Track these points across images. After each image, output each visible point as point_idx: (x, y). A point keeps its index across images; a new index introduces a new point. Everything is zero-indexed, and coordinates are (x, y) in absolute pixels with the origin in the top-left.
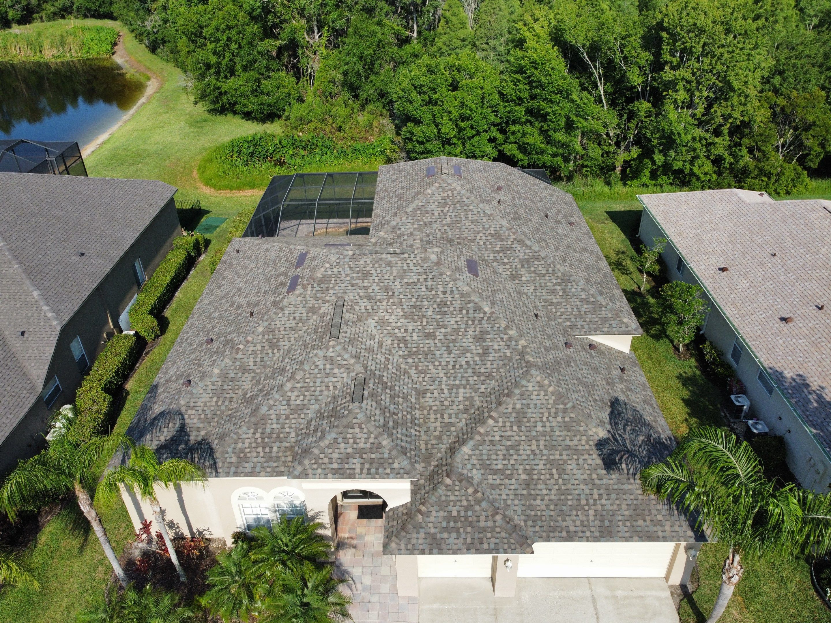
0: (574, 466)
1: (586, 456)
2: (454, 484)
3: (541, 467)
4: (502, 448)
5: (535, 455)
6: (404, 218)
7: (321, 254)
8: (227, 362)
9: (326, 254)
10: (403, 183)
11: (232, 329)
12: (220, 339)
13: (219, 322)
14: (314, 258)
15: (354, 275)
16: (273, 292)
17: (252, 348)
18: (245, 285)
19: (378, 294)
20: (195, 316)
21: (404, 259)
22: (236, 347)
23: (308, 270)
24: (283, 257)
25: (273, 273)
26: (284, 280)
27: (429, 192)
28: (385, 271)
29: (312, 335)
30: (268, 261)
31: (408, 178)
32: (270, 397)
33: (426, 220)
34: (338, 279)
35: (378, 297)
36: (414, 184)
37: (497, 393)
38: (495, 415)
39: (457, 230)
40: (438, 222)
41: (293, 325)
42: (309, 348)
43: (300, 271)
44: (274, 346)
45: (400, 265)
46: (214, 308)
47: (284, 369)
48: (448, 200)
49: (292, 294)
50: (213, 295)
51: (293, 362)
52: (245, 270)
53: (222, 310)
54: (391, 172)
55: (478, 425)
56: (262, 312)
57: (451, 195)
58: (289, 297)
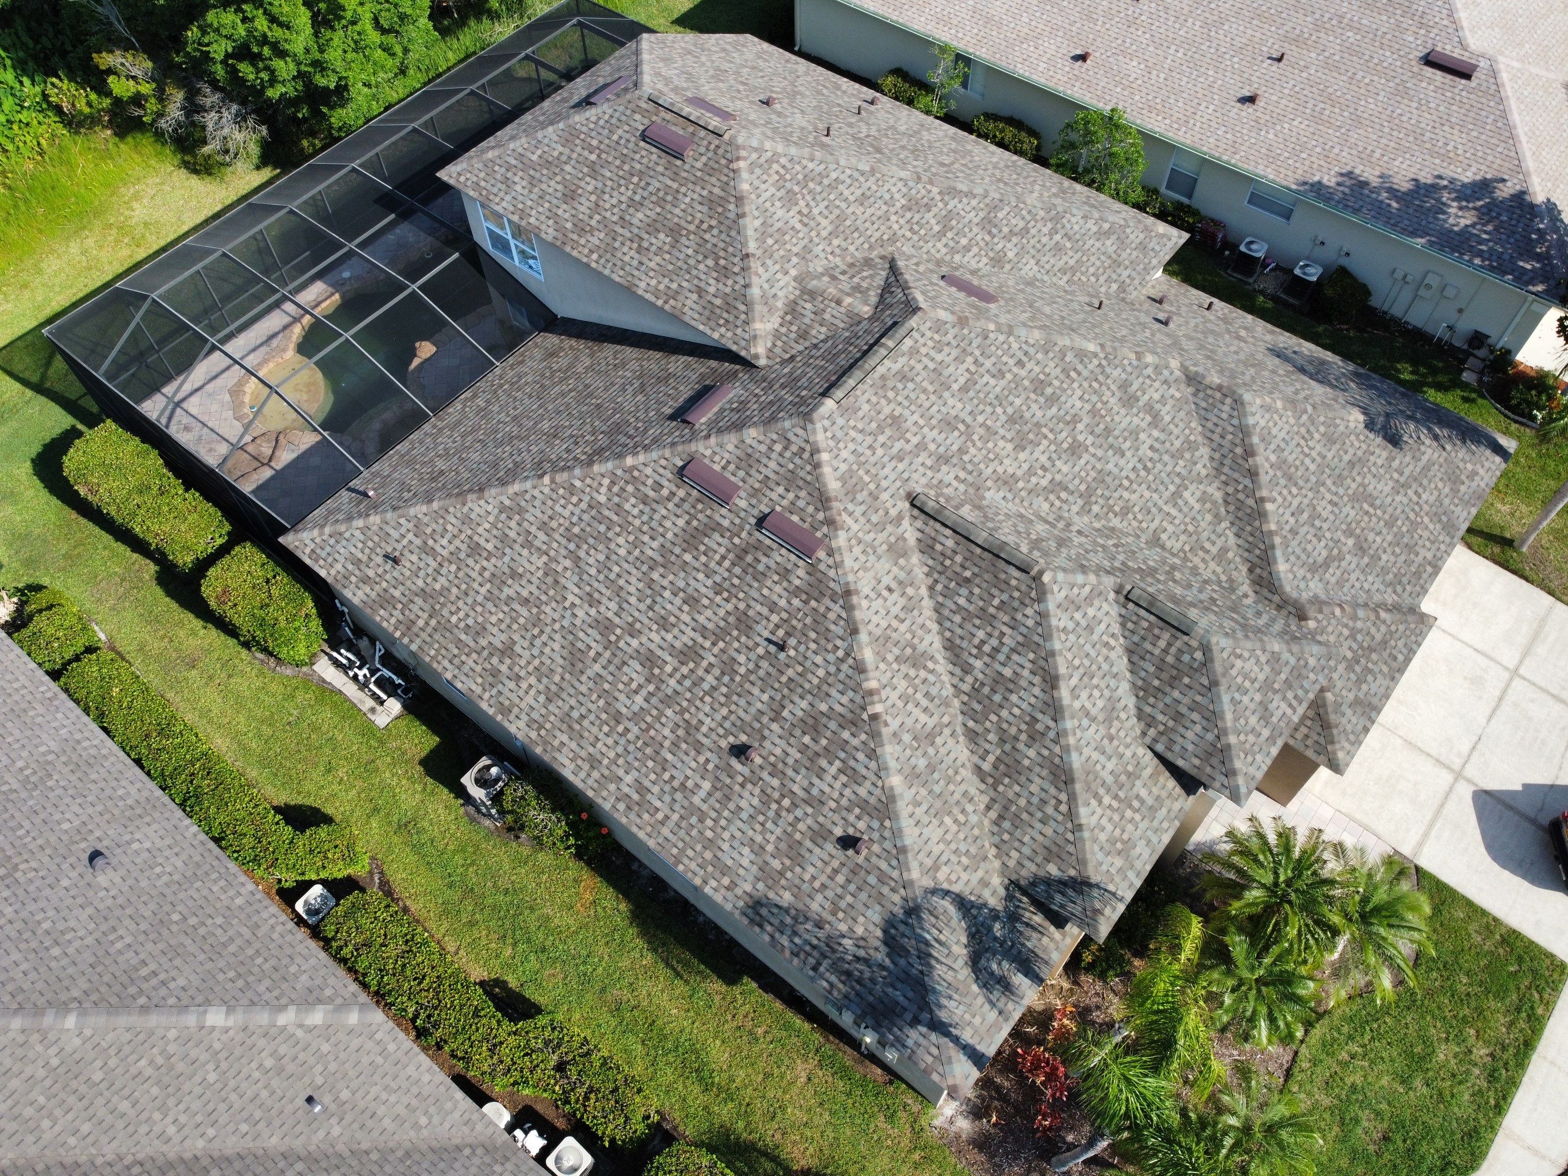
0: (1374, 481)
1: (1372, 458)
2: (1318, 621)
3: (1352, 513)
4: (1306, 528)
5: (1336, 504)
6: (761, 270)
7: (755, 444)
8: (889, 751)
9: (775, 437)
10: (615, 194)
11: (765, 697)
12: (766, 733)
13: (683, 711)
14: (747, 460)
15: (882, 439)
16: (749, 578)
17: (894, 696)
18: (602, 609)
19: (949, 442)
20: (556, 743)
21: (913, 352)
22: (865, 717)
23: (781, 490)
24: (616, 499)
25: (655, 545)
26: (736, 540)
27: (745, 187)
28: (913, 396)
29: (964, 591)
30: (576, 530)
31: (608, 174)
32: (1052, 734)
33: (795, 250)
34: (867, 466)
35: (955, 448)
36: (657, 185)
37: (1227, 462)
38: (1264, 493)
39: (856, 235)
40: (816, 240)
41: (902, 602)
42: (1001, 615)
43: (754, 501)
44: (917, 660)
45: (919, 367)
46: (594, 697)
47: (999, 679)
48: (788, 185)
49: (830, 554)
50: (519, 678)
51: (1001, 657)
52: (524, 582)
53: (634, 686)
54: (517, 179)
55: (1257, 523)
56: (800, 626)
57: (782, 171)
58: (830, 561)
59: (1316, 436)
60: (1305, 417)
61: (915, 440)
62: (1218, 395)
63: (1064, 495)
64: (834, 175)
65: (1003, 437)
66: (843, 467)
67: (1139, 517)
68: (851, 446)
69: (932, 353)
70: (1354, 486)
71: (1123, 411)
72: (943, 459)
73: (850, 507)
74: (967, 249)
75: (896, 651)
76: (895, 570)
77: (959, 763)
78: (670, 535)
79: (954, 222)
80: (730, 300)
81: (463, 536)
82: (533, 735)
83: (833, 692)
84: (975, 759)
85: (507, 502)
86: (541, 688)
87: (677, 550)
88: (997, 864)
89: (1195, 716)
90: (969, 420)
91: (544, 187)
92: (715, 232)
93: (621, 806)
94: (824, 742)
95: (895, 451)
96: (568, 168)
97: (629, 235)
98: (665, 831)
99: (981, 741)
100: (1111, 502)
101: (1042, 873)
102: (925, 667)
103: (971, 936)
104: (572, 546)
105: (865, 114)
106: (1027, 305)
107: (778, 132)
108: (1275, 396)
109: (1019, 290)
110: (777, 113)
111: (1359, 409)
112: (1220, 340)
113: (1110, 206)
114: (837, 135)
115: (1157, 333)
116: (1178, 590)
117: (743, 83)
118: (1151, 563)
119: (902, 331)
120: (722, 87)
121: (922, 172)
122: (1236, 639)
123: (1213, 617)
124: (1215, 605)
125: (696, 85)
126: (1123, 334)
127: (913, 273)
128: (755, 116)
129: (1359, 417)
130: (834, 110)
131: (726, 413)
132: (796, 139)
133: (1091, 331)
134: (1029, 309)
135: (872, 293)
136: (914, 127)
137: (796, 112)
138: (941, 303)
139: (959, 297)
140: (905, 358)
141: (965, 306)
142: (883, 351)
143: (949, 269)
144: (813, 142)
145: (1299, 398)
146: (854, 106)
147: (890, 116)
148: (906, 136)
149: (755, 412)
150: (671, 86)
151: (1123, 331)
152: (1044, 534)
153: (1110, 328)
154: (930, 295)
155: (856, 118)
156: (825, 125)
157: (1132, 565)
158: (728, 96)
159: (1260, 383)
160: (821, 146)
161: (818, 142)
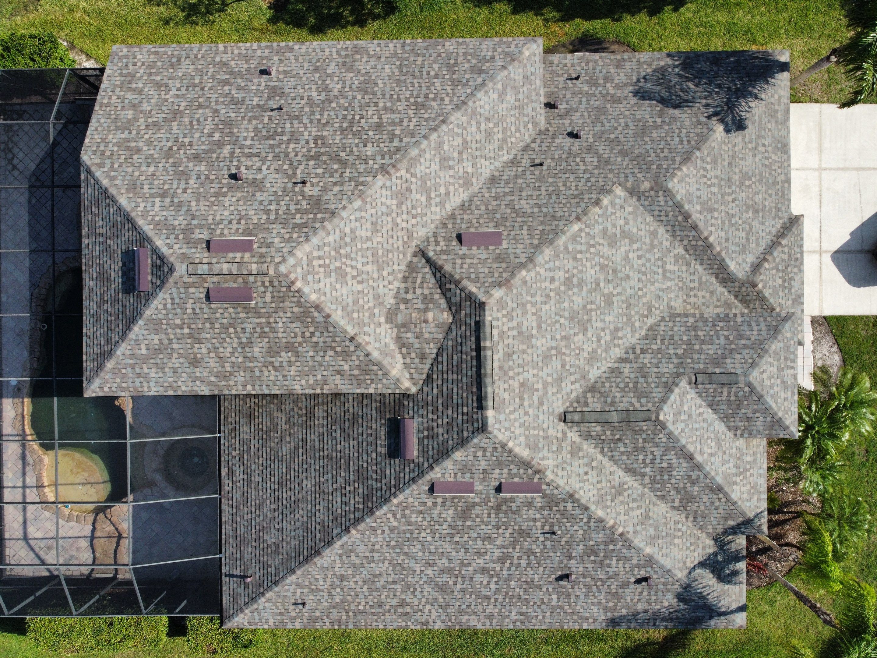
6: (367, 339)
7: (463, 459)
8: (637, 542)
9: (473, 450)
10: (225, 345)
11: (559, 554)
12: (569, 566)
13: (519, 579)
14: (465, 468)
15: (526, 403)
16: (511, 515)
17: (622, 518)
18: (440, 565)
19: (554, 367)
20: (464, 621)
21: (502, 335)
22: (616, 536)
23: (497, 471)
24: (404, 520)
25: (445, 527)
26: (490, 504)
27: (313, 297)
28: (521, 362)
29: (620, 445)
30: (393, 543)
31: (208, 336)
32: (702, 477)
33: (371, 304)
34: (531, 426)
35: (559, 367)
36: (250, 326)
37: (677, 228)
38: (706, 234)
39: (390, 255)
40: (375, 285)
41: (594, 473)
42: (646, 444)
43: (486, 483)
44: (619, 490)
45: (510, 341)
46: (468, 596)
47: (662, 471)
48: (332, 267)
49: (548, 484)
50: (420, 610)
51: (658, 461)
52: (385, 576)
53: (485, 583)
54: (146, 371)
55: (709, 252)
56: (555, 520)
57: (321, 262)
58: (551, 487)
59: (709, 167)
60: (698, 162)
61: (540, 386)
62: (653, 193)
63: (620, 334)
64: (348, 230)
65: (575, 334)
66: (522, 439)
67: (657, 305)
68: (517, 424)
69: (510, 325)
70: (737, 177)
71: (614, 251)
72: (559, 380)
73: (541, 455)
74: (447, 193)
75: (609, 497)
76: (581, 461)
77: (664, 513)
78: (449, 519)
79: (428, 183)
80: (364, 368)
81: (329, 576)
82: (449, 624)
83: (593, 536)
84: (669, 505)
85: (340, 551)
86: (436, 607)
87: (460, 523)
88: (704, 535)
89: (757, 415)
90: (554, 344)
91: (170, 365)
92: (318, 334)
93: (518, 624)
94: (602, 555)
95: (536, 402)
96: (175, 346)
97: (260, 364)
98: (547, 620)
99: (668, 497)
100: (641, 312)
101: (726, 527)
102: (625, 490)
103: (713, 572)
104: (398, 550)
105: (282, 102)
106: (514, 215)
107: (283, 221)
108: (677, 162)
109: (496, 198)
110: (254, 185)
111: (715, 119)
112: (610, 117)
113: (483, 54)
114: (306, 171)
115: (584, 156)
116: (711, 350)
117: (196, 158)
118: (685, 338)
119: (488, 330)
120: (196, 186)
121: (383, 161)
122: (757, 364)
123: (738, 356)
124: (731, 342)
125: (185, 208)
126: (574, 184)
127: (445, 257)
128: (253, 212)
129: (720, 128)
130: (266, 121)
131: (426, 442)
132: (298, 216)
133: (561, 205)
134: (519, 219)
135: (437, 296)
136: (316, 79)
137: (259, 164)
138: (486, 280)
139: (484, 256)
140: (501, 344)
141: (495, 265)
142: (489, 353)
143: (451, 221)
144: (309, 207)
145: (687, 146)
146: (266, 95)
147: (292, 79)
148: (327, 105)
149: (446, 436)
150: (181, 237)
151: (571, 180)
152: (632, 375)
153: (565, 185)
154: (473, 276)
155: (285, 117)
156: (288, 162)
157: (680, 352)
158: (213, 199)
159: (662, 155)
160: (317, 206)
161: (311, 202)
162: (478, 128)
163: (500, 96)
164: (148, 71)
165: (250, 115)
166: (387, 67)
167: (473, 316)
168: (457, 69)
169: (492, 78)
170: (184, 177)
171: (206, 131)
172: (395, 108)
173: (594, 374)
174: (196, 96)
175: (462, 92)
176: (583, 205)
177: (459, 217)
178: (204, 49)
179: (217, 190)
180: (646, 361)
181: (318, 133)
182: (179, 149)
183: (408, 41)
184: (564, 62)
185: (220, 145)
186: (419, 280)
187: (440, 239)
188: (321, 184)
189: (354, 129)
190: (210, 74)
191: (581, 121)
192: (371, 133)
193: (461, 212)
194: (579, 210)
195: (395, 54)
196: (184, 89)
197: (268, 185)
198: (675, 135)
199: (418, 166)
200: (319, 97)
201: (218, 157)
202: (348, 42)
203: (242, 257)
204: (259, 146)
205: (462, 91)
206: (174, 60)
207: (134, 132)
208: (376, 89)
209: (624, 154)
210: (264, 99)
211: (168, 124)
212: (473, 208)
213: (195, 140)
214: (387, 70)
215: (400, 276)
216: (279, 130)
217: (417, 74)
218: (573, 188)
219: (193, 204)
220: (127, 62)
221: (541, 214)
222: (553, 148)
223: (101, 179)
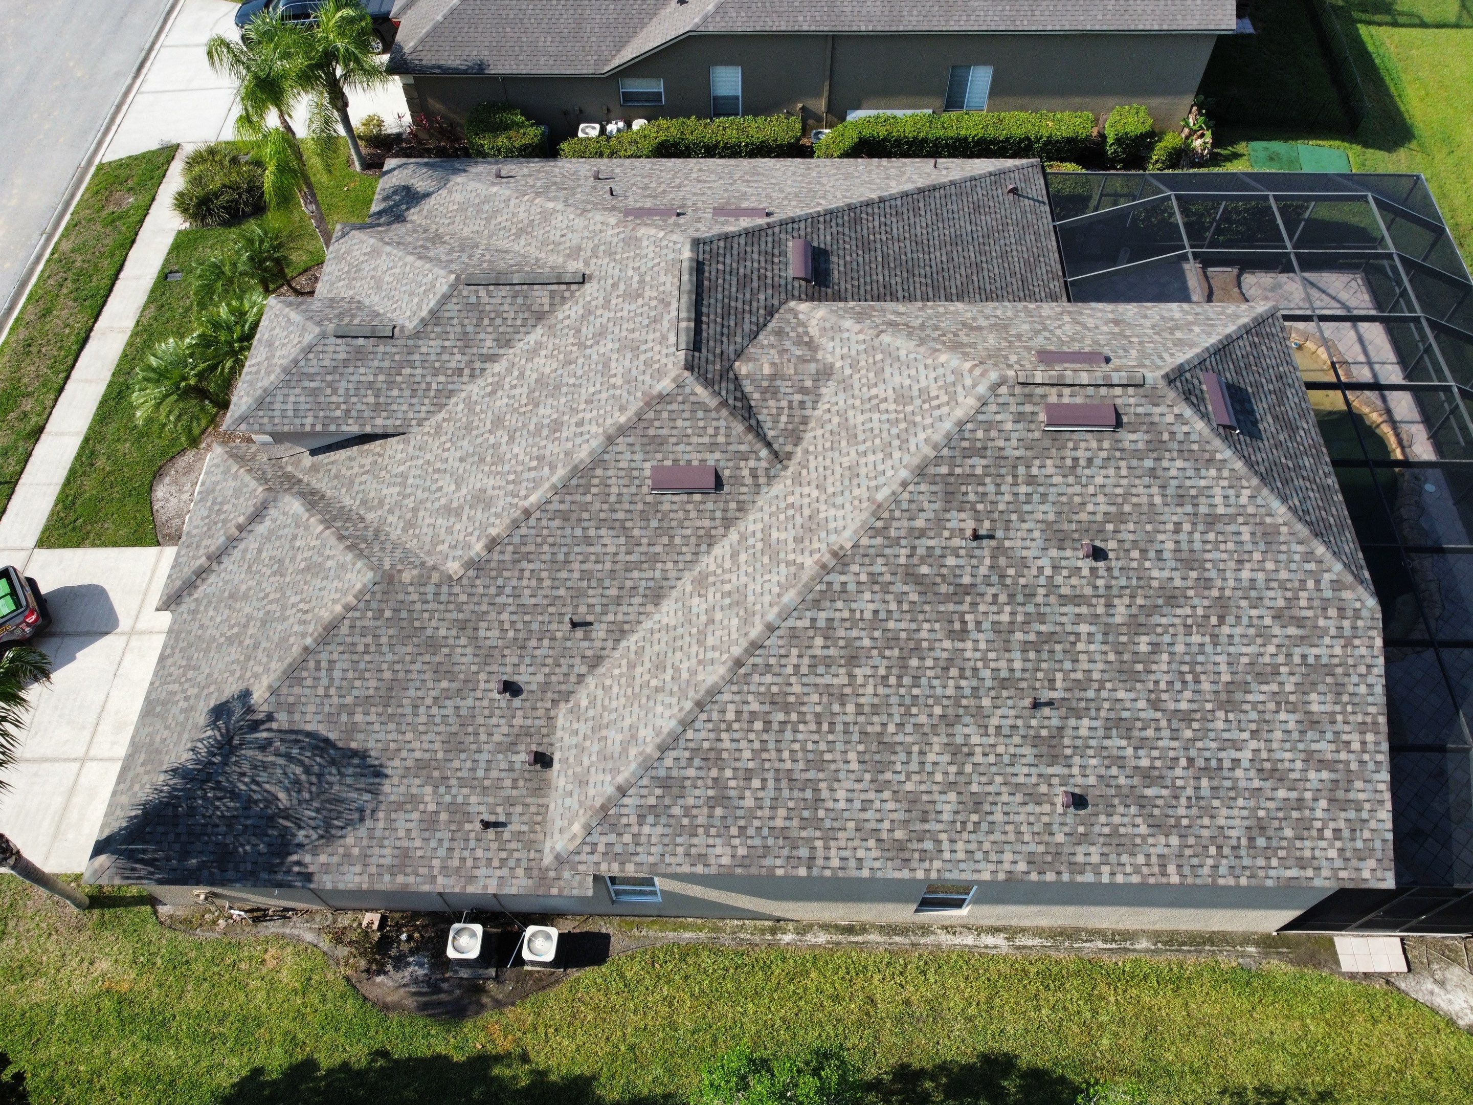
6: (861, 337)
7: (726, 228)
9: (712, 231)
10: (1072, 331)
12: (595, 183)
14: (724, 223)
15: (636, 279)
17: (522, 209)
18: (761, 184)
19: (591, 327)
22: (533, 194)
23: (681, 222)
24: (807, 202)
25: (753, 199)
26: (693, 208)
27: (944, 358)
28: (639, 319)
30: (821, 192)
31: (1100, 336)
33: (856, 377)
34: (631, 260)
35: (584, 329)
36: (1037, 341)
37: (371, 537)
38: (327, 534)
40: (851, 402)
41: (551, 239)
42: (477, 264)
43: (696, 216)
44: (522, 232)
45: (651, 337)
46: (726, 171)
47: (462, 251)
49: (615, 216)
50: (787, 166)
51: (465, 256)
52: (831, 179)
53: (703, 177)
54: (1189, 317)
55: (328, 517)
58: (612, 215)
59: (295, 628)
60: (311, 629)
61: (614, 302)
62: (399, 567)
63: (489, 389)
65: (555, 371)
66: (645, 244)
67: (426, 438)
70: (250, 632)
72: (586, 315)
73: (622, 236)
75: (537, 222)
76: (568, 245)
77: (466, 228)
79: (766, 560)
81: (904, 179)
83: (563, 195)
85: (890, 189)
86: (767, 167)
90: (588, 351)
91: (1153, 320)
92: (934, 335)
95: (622, 284)
96: (1149, 331)
97: (1019, 319)
99: (457, 239)
100: (452, 423)
101: (388, 227)
102: (514, 234)
105: (1034, 722)
106: (629, 524)
107: (1003, 463)
108: (347, 622)
109: (654, 559)
110: (1060, 535)
111: (261, 716)
112: (441, 728)
113: (659, 830)
114: (974, 562)
115: (500, 643)
116: (364, 374)
117: (1173, 598)
118: (395, 392)
119: (683, 339)
120: (1161, 537)
121: (843, 578)
122: (303, 350)
123: (327, 363)
124: (330, 384)
125: (1170, 491)
126: (525, 583)
127: (743, 448)
128: (1057, 479)
129: (259, 696)
130: (1059, 676)
131: (776, 251)
132: (979, 471)
133: (551, 540)
134: (621, 515)
135: (756, 396)
136: (975, 778)
137: (1059, 580)
138: (681, 407)
139: (681, 448)
140: (665, 330)
141: (665, 432)
142: (683, 315)
143: (730, 515)
144: (963, 489)
145: (324, 656)
146: (1067, 741)
147: (1021, 779)
148: (950, 711)
149: (749, 249)
150: (1166, 437)
151: (528, 592)
152: (482, 336)
153: (540, 580)
154: (700, 414)
155: (1024, 685)
156: (1009, 581)
157: (407, 371)
158: (1127, 508)
159: (369, 639)
160: (951, 489)
161: (961, 497)
162: (677, 670)
163: (634, 737)
164: (1307, 813)
165: (1091, 694)
166: (842, 805)
167: (703, 360)
168: (711, 793)
169: (647, 766)
170: (1185, 555)
171: (1165, 657)
172: (825, 699)
173: (537, 334)
174: (1199, 744)
175: (701, 735)
176: (516, 540)
177: (718, 523)
178: (1206, 870)
179: (1122, 527)
180: (458, 357)
181: (960, 645)
182: (1206, 617)
183: (802, 872)
184: (504, 872)
185: (1136, 626)
186: (784, 419)
187: (749, 481)
188: (946, 534)
189: (896, 652)
190: (1183, 801)
191: (494, 721)
192: (867, 642)
193: (713, 532)
194: (524, 531)
195: (828, 837)
196: (1227, 764)
197: (1036, 534)
198: (337, 683)
199: (783, 580)
200: (967, 731)
201: (1133, 597)
202: (920, 875)
203: (1060, 396)
204: (1064, 619)
205: (703, 735)
206: (1261, 842)
207: (1297, 659)
208: (861, 748)
209: (432, 645)
210: (1069, 732)
211: (1238, 678)
212: (693, 540)
213: (1180, 638)
214: (841, 794)
215: (812, 424)
216: (1032, 655)
217: (784, 783)
218: (527, 574)
219: (1158, 500)
220: (1353, 839)
221: (586, 524)
222: (549, 661)
223: (1329, 555)
